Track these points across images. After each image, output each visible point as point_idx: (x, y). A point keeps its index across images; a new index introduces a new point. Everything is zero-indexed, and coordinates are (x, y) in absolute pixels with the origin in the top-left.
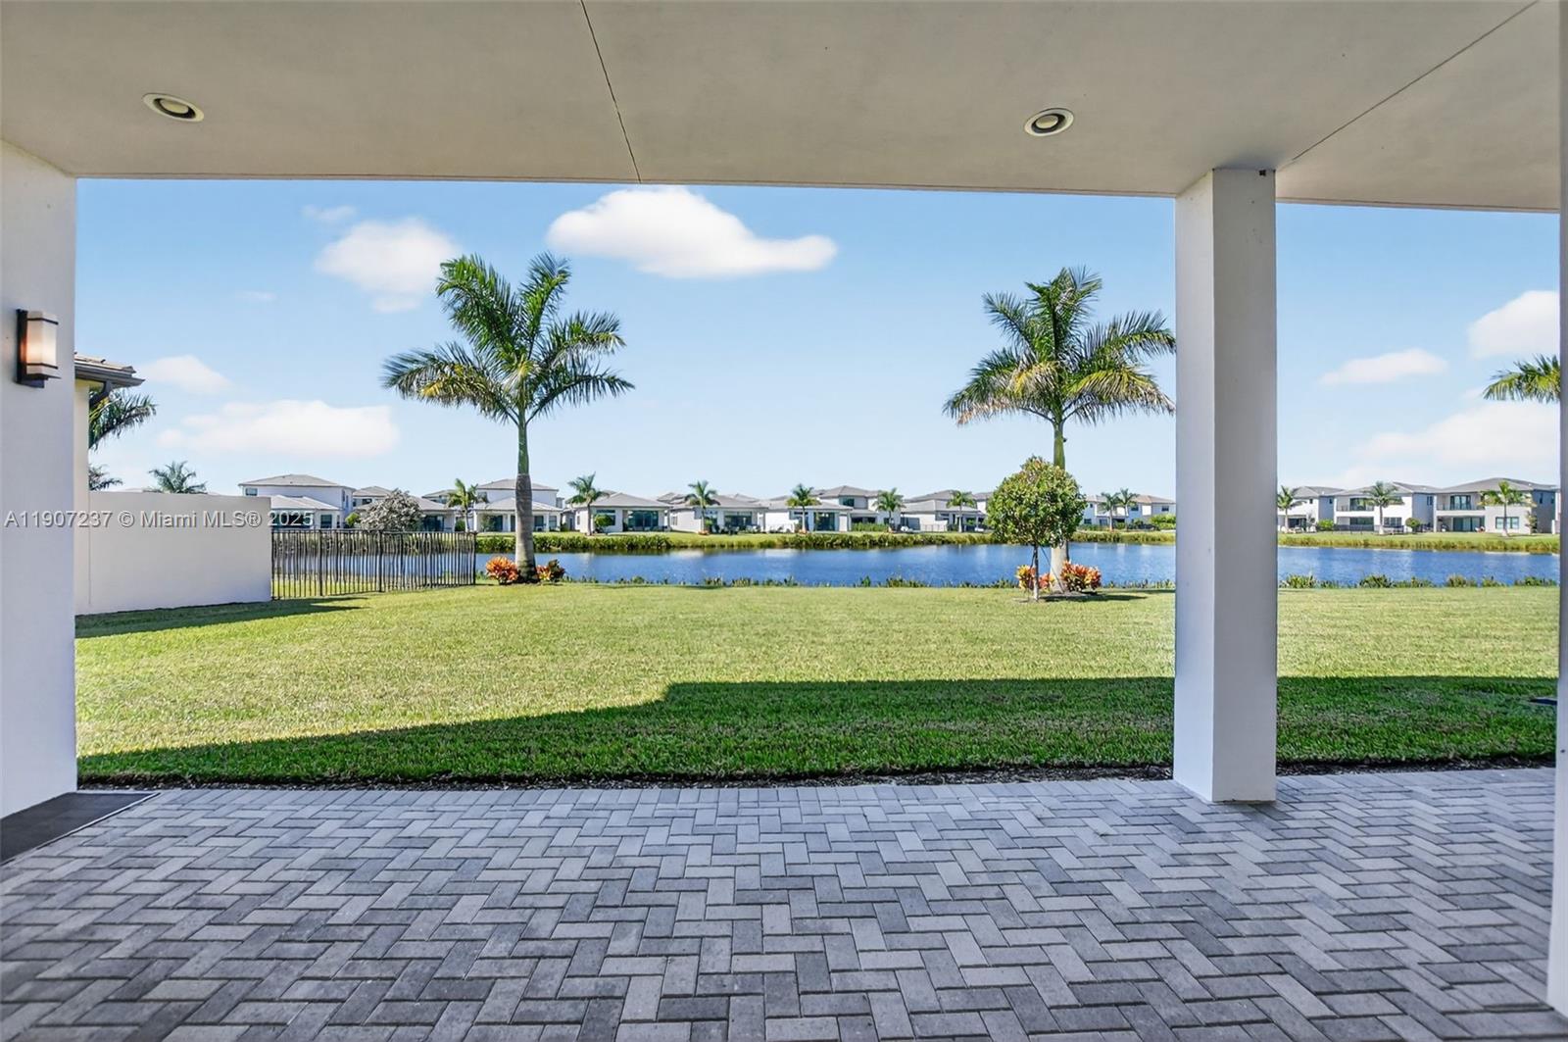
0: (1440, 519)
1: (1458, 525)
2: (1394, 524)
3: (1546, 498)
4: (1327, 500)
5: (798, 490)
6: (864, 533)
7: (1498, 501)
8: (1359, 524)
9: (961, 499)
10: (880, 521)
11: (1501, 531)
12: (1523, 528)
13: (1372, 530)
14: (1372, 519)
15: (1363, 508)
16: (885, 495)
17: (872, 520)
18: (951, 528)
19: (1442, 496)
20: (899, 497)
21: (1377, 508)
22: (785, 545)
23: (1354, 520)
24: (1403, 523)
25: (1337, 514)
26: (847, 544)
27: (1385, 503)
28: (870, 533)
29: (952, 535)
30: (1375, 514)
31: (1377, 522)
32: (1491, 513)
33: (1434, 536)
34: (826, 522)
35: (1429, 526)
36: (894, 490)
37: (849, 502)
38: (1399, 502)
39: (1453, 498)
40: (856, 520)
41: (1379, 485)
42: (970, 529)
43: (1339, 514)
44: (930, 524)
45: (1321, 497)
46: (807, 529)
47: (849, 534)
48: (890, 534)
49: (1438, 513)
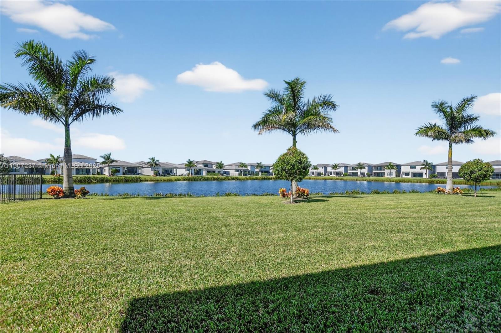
0: (374, 173)
1: (379, 175)
2: (363, 174)
3: (399, 167)
4: (346, 167)
5: (189, 161)
6: (212, 176)
7: (389, 168)
8: (356, 174)
9: (243, 165)
10: (216, 172)
11: (389, 176)
13: (357, 176)
14: (357, 173)
15: (355, 170)
16: (218, 163)
17: (214, 172)
18: (239, 175)
19: (375, 166)
20: (223, 164)
21: (359, 170)
22: (184, 180)
23: (353, 173)
24: (365, 174)
25: (349, 171)
26: (206, 179)
27: (361, 168)
28: (213, 176)
29: (240, 177)
30: (358, 171)
31: (359, 174)
32: (387, 171)
33: (373, 178)
34: (199, 172)
35: (372, 175)
36: (221, 162)
37: (206, 166)
38: (365, 168)
39: (377, 167)
40: (208, 172)
41: (360, 164)
42: (246, 175)
43: (350, 171)
44: (233, 173)
45: (345, 167)
46: (192, 174)
47: (206, 176)
48: (221, 177)
49: (374, 171)
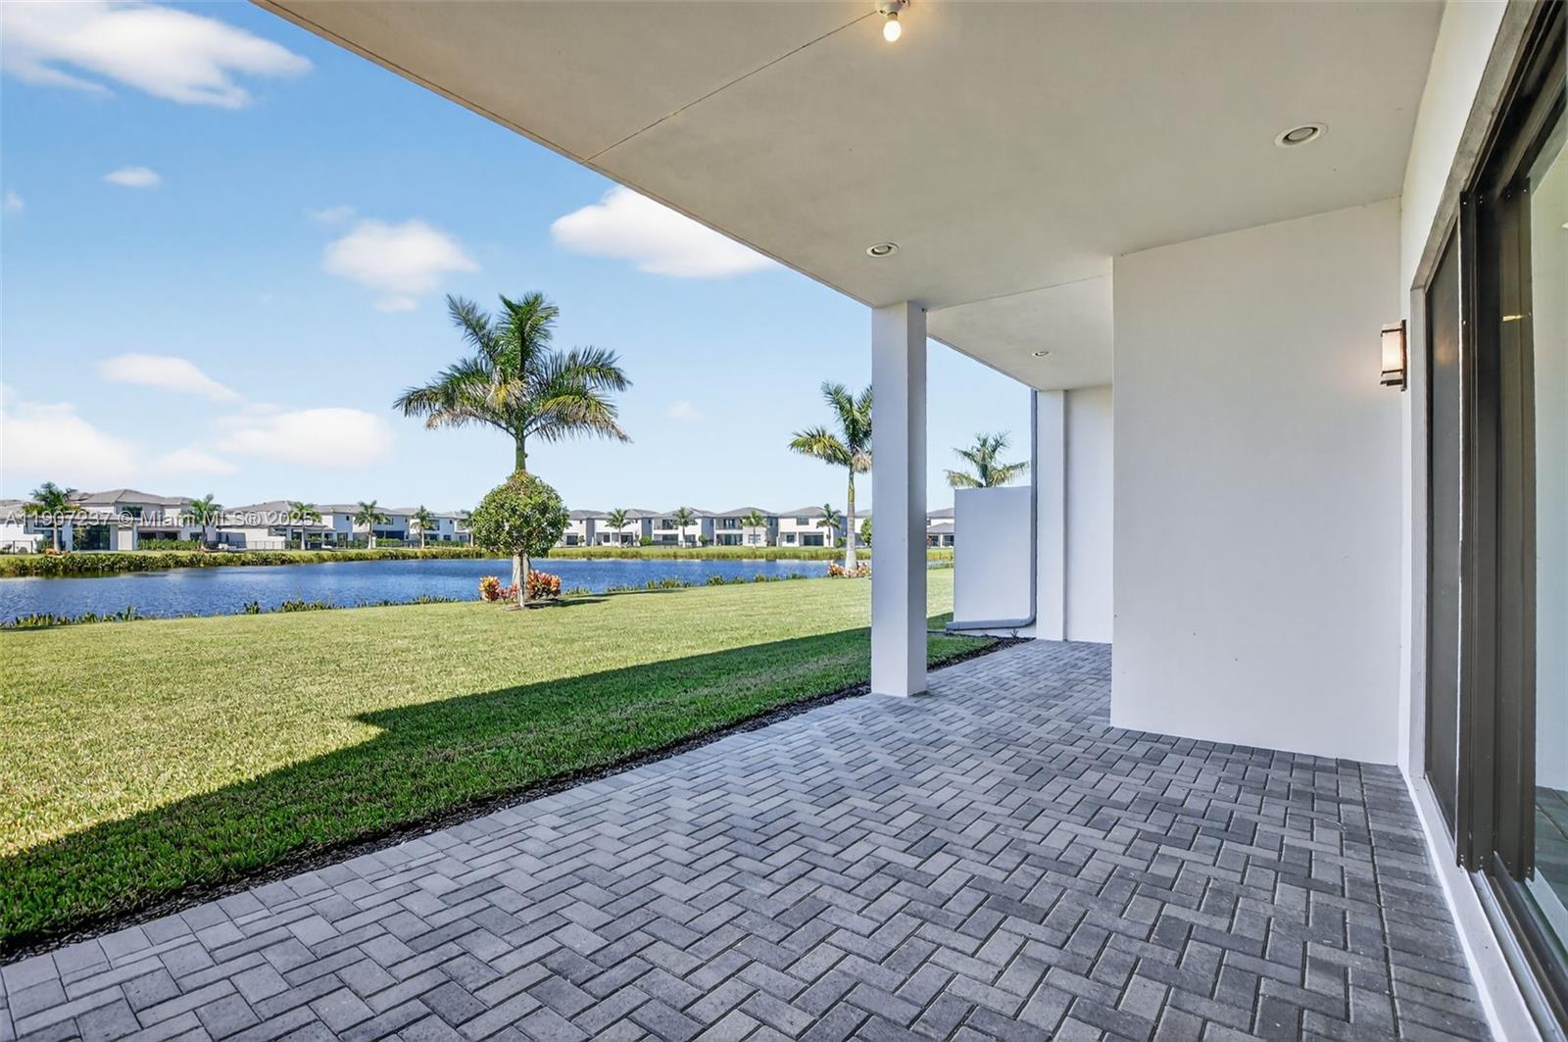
0: (718, 536)
1: (728, 540)
2: (690, 539)
3: (774, 521)
4: (647, 521)
5: (43, 491)
6: (165, 552)
7: (751, 524)
8: (671, 540)
9: (302, 511)
10: (185, 537)
11: (751, 545)
12: (762, 543)
13: (677, 544)
14: (677, 535)
15: (671, 528)
16: (196, 504)
17: (172, 536)
18: (289, 546)
19: (718, 519)
20: (215, 507)
21: (680, 528)
22: (23, 571)
23: (665, 537)
24: (697, 539)
25: (655, 532)
26: (138, 566)
27: (686, 524)
28: (175, 552)
29: (293, 553)
30: (679, 531)
31: (681, 538)
32: (746, 531)
33: (715, 548)
34: (97, 536)
35: (712, 541)
36: (210, 498)
37: (135, 512)
38: (695, 524)
39: (725, 521)
40: (146, 536)
41: (682, 511)
42: (315, 546)
43: (658, 532)
44: (259, 540)
45: (643, 519)
46: (62, 546)
47: (141, 553)
48: (203, 552)
49: (717, 532)
